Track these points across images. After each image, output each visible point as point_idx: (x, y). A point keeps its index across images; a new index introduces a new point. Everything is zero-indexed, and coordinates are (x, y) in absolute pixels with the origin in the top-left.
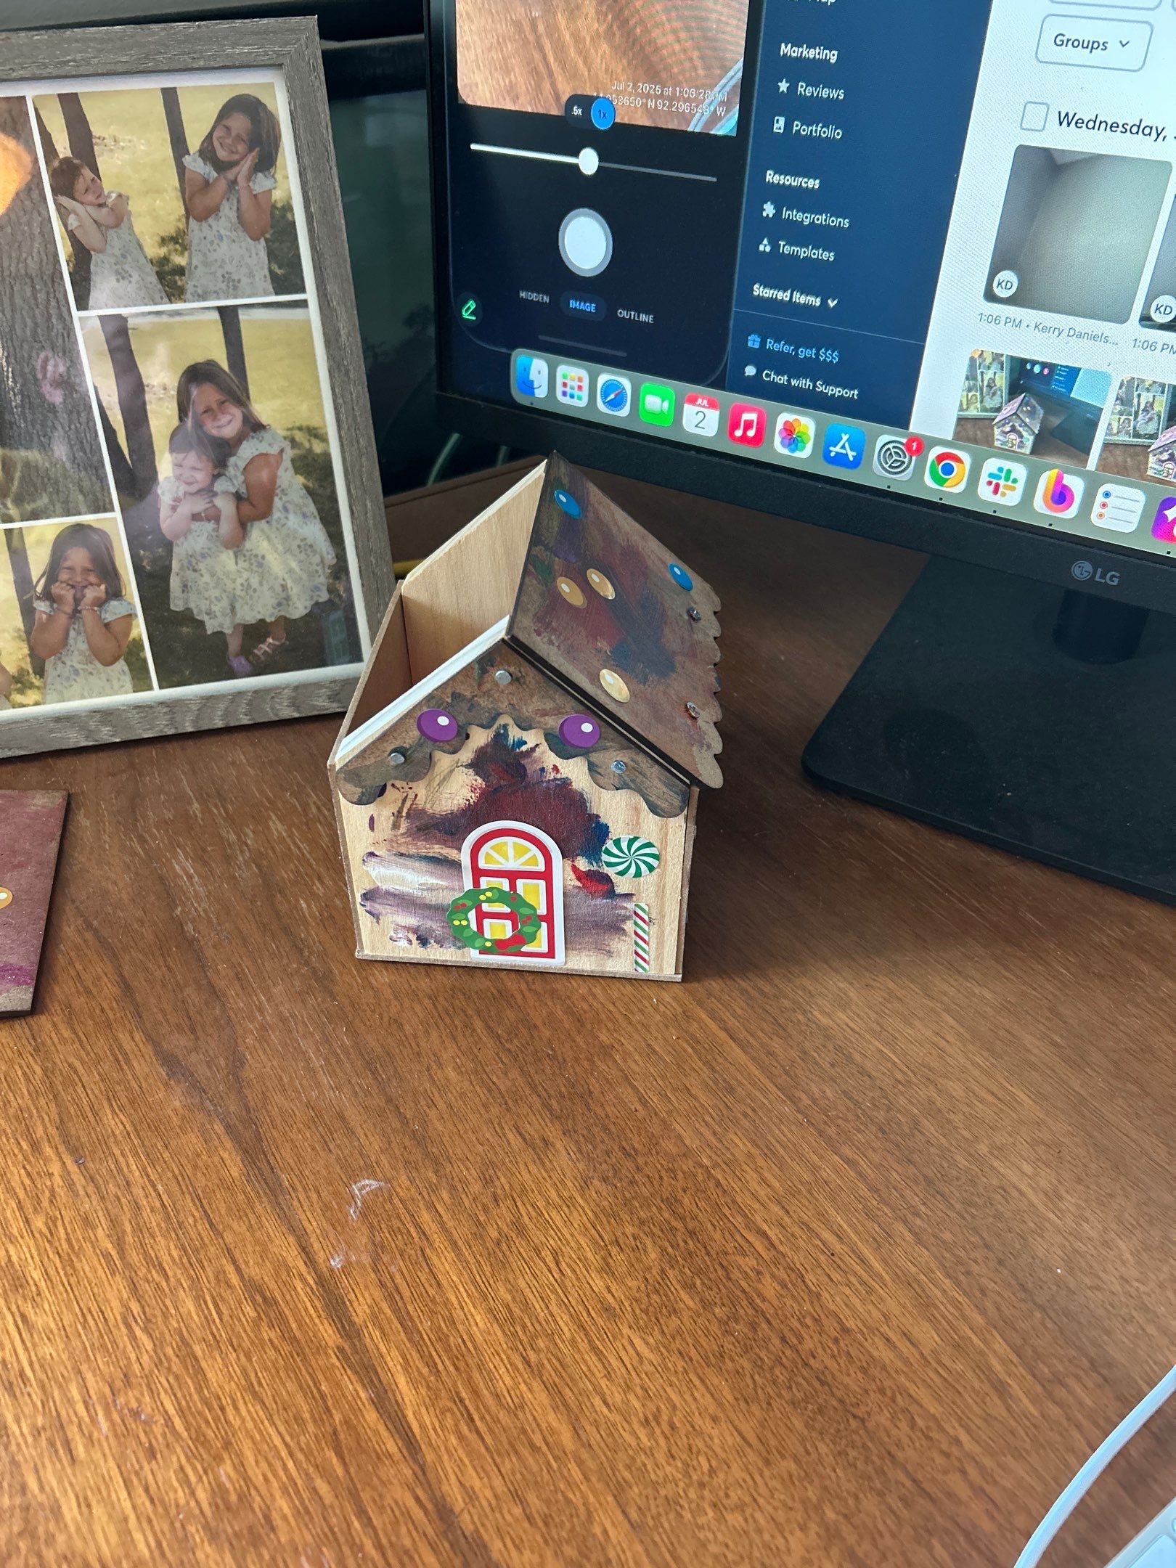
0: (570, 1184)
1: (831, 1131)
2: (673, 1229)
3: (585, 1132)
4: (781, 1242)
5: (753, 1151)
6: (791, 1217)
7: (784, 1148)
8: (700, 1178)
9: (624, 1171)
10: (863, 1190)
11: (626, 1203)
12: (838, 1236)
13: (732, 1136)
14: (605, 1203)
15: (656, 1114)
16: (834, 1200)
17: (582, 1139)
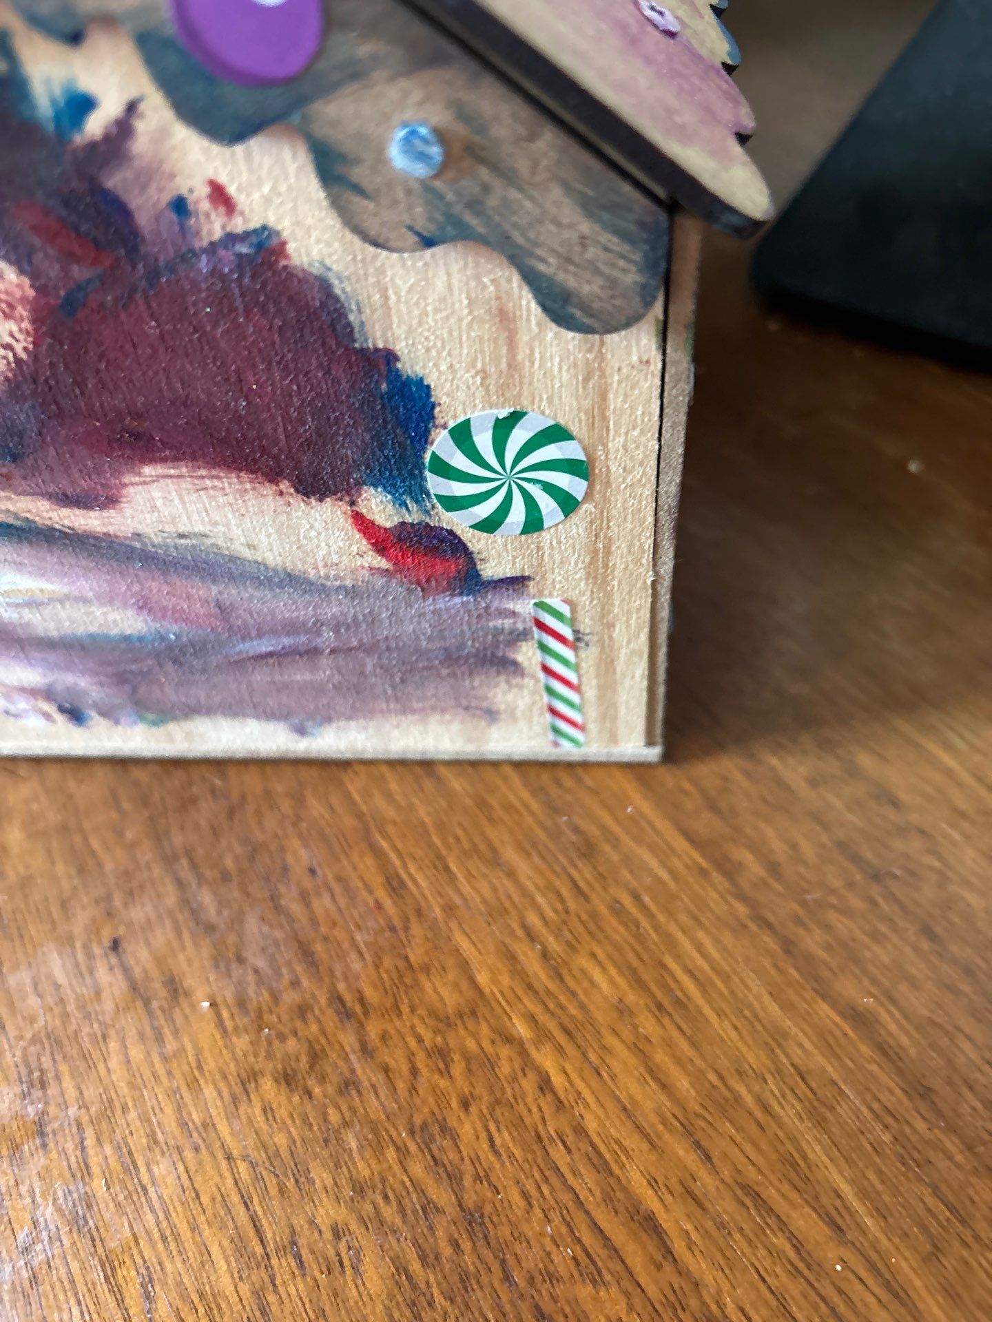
0: (209, 1092)
1: (813, 941)
2: (429, 1208)
3: (261, 963)
4: (690, 1245)
5: (631, 998)
6: (715, 1171)
7: (702, 985)
8: (505, 1069)
9: (333, 1055)
10: (892, 1093)
11: (331, 1138)
12: (833, 1224)
13: (584, 962)
14: (281, 1140)
15: (419, 912)
16: (821, 1123)
17: (251, 978)
